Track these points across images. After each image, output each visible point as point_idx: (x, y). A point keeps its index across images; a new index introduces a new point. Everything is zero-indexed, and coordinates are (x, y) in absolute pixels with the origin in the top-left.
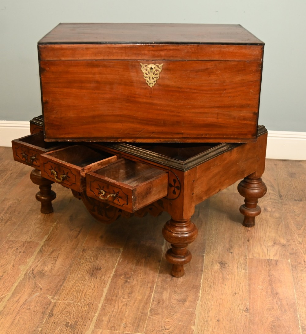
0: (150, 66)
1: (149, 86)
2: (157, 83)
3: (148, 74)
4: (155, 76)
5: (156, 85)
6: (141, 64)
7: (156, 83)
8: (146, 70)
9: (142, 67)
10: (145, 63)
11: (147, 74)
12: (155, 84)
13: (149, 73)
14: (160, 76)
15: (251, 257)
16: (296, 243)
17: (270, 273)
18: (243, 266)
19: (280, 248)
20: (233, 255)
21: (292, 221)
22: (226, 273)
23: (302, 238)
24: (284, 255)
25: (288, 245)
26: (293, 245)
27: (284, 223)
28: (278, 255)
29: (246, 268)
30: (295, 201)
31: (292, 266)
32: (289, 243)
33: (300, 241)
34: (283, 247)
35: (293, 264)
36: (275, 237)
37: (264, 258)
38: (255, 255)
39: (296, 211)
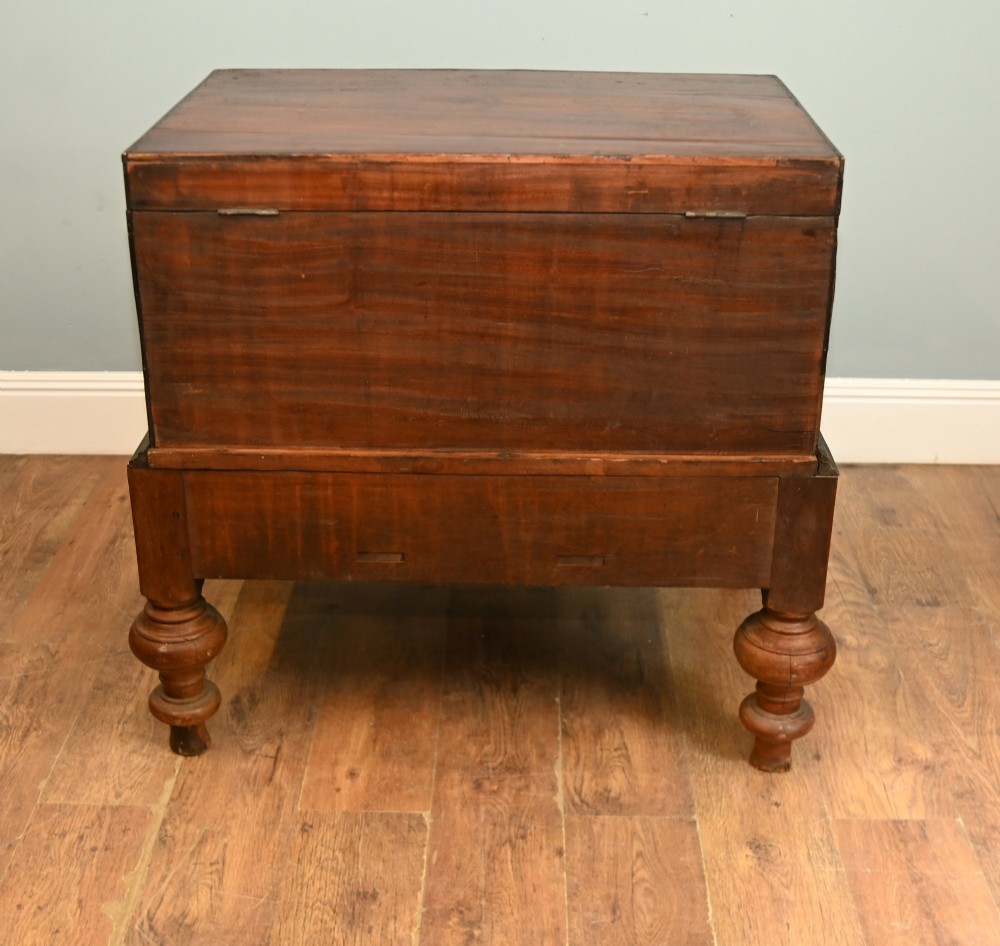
15: (840, 815)
16: (964, 754)
17: (915, 870)
18: (824, 850)
19: (921, 778)
20: (785, 813)
21: (929, 678)
22: (779, 879)
23: (976, 738)
24: (938, 800)
25: (942, 766)
26: (957, 765)
27: (907, 686)
28: (921, 803)
29: (835, 856)
30: (918, 607)
31: (973, 838)
32: (942, 758)
33: (974, 746)
34: (929, 771)
35: (973, 831)
36: (896, 739)
37: (882, 817)
38: (852, 808)
39: (933, 641)
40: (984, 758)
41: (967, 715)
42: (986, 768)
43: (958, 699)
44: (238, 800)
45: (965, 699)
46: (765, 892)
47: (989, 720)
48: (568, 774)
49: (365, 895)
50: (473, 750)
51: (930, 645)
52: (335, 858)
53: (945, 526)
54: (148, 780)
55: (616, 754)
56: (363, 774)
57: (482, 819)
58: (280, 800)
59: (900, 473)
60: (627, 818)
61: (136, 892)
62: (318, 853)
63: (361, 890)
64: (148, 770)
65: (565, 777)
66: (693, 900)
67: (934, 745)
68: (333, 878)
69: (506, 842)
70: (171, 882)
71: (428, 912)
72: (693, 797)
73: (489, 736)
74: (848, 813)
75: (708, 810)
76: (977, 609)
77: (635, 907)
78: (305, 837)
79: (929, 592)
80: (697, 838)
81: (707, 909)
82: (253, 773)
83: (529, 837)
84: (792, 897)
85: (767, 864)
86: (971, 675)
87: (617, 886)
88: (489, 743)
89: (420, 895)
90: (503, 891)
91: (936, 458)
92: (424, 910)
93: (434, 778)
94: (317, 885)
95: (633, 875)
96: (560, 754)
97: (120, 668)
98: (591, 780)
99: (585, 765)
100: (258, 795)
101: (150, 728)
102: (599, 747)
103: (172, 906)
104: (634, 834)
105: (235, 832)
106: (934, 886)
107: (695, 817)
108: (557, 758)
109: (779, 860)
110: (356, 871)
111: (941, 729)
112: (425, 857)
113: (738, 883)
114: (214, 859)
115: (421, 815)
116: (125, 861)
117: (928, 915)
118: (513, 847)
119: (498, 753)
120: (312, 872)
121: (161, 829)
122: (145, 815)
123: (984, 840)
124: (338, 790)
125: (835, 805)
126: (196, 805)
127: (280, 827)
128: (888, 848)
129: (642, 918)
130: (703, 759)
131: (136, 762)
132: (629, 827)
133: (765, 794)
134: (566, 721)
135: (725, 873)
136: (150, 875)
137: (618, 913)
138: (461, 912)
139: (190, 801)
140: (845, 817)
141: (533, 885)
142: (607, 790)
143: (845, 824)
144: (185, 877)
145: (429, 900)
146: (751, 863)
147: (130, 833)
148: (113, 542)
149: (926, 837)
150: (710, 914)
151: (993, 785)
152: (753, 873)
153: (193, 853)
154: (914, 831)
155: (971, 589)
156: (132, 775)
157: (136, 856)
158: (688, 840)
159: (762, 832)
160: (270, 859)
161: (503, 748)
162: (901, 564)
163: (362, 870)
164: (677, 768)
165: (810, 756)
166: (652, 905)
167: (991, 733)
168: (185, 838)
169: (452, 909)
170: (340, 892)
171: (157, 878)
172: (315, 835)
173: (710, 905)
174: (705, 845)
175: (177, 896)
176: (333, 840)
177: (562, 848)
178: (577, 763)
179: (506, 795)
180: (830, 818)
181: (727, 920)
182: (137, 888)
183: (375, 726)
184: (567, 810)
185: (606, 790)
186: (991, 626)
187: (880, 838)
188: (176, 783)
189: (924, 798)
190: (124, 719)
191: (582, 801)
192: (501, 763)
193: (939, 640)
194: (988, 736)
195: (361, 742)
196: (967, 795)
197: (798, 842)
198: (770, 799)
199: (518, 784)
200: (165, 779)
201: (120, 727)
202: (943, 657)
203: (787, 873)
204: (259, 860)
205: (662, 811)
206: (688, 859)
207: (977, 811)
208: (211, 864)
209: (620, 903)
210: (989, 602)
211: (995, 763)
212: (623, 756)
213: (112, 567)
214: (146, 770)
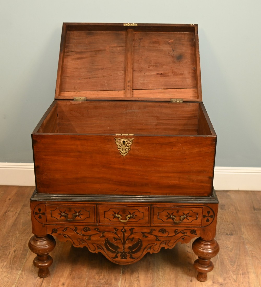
0: (123, 140)
1: (122, 156)
3: (121, 146)
4: (127, 148)
5: (128, 155)
6: (116, 138)
7: (128, 153)
8: (120, 143)
9: (116, 141)
10: (119, 138)
11: (120, 146)
12: (127, 154)
13: (122, 145)
14: (131, 148)
16: (232, 281)
21: (226, 257)
23: (236, 276)
25: (225, 284)
26: (229, 284)
27: (219, 260)
30: (227, 236)
32: (226, 282)
33: (235, 278)
34: (221, 286)
36: (214, 276)
40: (237, 282)
41: (234, 269)
42: (237, 285)
43: (233, 264)
45: (235, 264)
47: (240, 270)
48: (122, 285)
50: (97, 277)
51: (228, 247)
53: (238, 210)
54: (8, 285)
55: (136, 279)
56: (66, 284)
59: (228, 193)
67: (224, 278)
73: (102, 273)
76: (243, 236)
79: (230, 231)
82: (37, 284)
86: (238, 257)
88: (101, 275)
91: (239, 189)
93: (85, 286)
96: (121, 279)
97: (3, 252)
99: (127, 283)
101: (10, 270)
102: (131, 277)
108: (120, 280)
111: (227, 273)
130: (159, 281)
131: (5, 280)
134: (123, 269)
148: (6, 213)
155: (242, 230)
156: (4, 284)
161: (105, 277)
162: (224, 222)
164: (152, 284)
165: (189, 280)
178: (125, 282)
183: (71, 270)
186: (246, 242)
188: (15, 286)
190: (3, 267)
192: (104, 282)
193: (231, 246)
194: (239, 275)
195: (67, 275)
200: (12, 285)
201: (2, 269)
202: (231, 251)
210: (247, 234)
211: (240, 284)
212: (138, 280)
213: (4, 221)
214: (8, 282)
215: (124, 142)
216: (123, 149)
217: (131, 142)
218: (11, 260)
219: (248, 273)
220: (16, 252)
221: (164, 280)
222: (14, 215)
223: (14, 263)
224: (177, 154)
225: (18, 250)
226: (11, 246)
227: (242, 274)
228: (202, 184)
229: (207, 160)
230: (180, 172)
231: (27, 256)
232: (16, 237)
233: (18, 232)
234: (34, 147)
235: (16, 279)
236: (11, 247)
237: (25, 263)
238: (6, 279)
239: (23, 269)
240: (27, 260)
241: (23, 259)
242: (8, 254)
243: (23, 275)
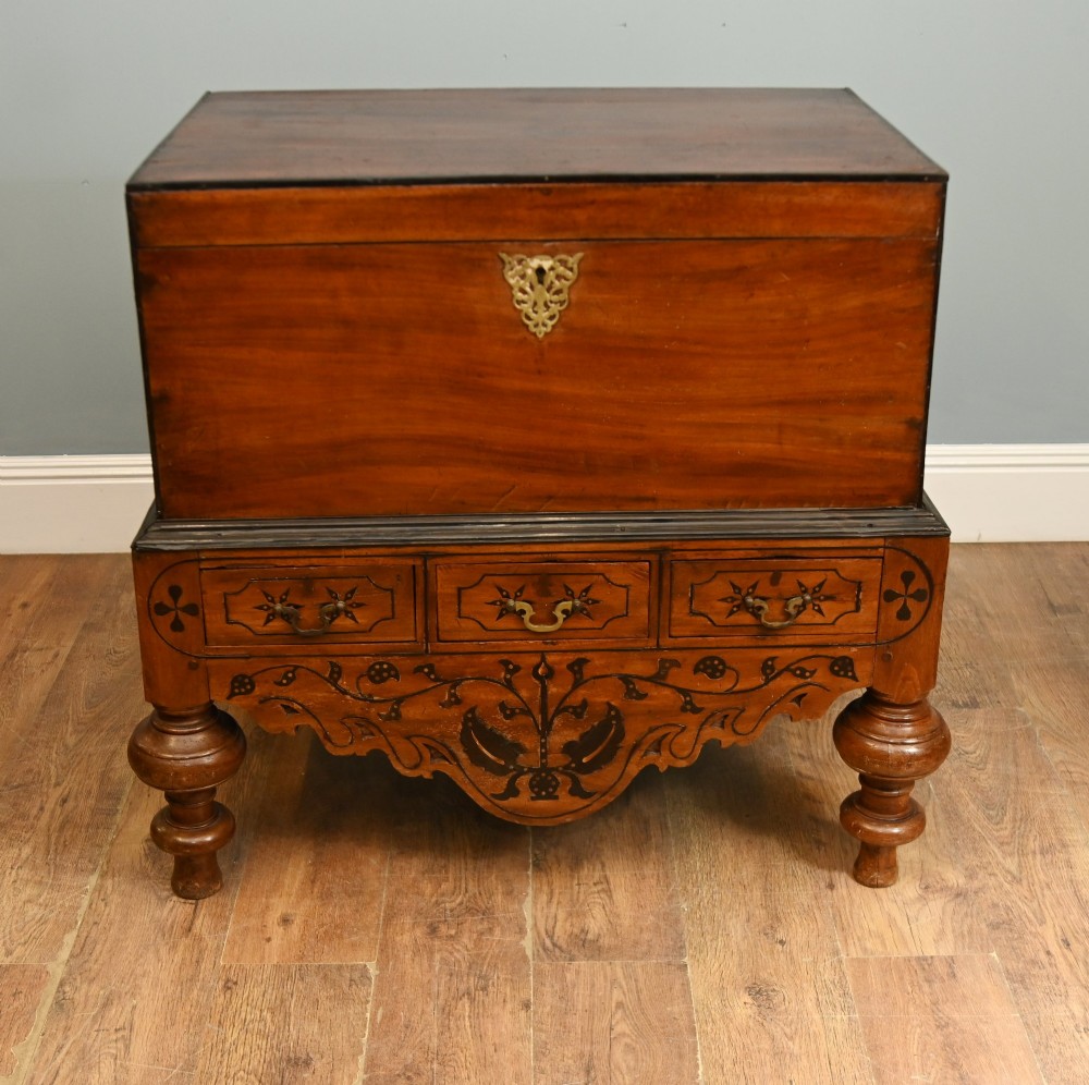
0: (535, 263)
1: (534, 334)
2: (563, 322)
3: (528, 289)
4: (555, 298)
5: (557, 330)
6: (504, 256)
7: (559, 320)
8: (523, 277)
9: (508, 267)
10: (518, 253)
11: (524, 292)
12: (553, 326)
13: (532, 287)
14: (573, 297)
15: (855, 952)
16: (1001, 879)
17: (941, 1015)
18: (836, 994)
19: (950, 907)
20: (791, 952)
21: (963, 791)
22: (782, 1029)
23: (1016, 859)
24: (970, 932)
26: (993, 890)
27: (937, 800)
28: (950, 936)
29: (849, 1000)
30: (954, 709)
31: (1009, 975)
32: (976, 884)
33: (1013, 868)
34: (961, 899)
35: (1009, 967)
36: (922, 863)
37: (906, 954)
38: (869, 945)
39: (970, 748)
40: (1025, 882)
41: (1006, 833)
42: (1027, 894)
43: (998, 814)
44: (151, 955)
45: (1004, 815)
46: (766, 1044)
47: (1032, 839)
48: (539, 914)
49: (297, 1060)
50: (428, 888)
51: (966, 752)
52: (262, 1019)
54: (45, 934)
55: (594, 889)
56: (298, 921)
57: (437, 969)
58: (201, 952)
60: (605, 963)
61: (27, 1065)
62: (243, 1015)
63: (292, 1055)
64: (46, 922)
65: (535, 918)
66: (681, 1056)
67: (966, 869)
68: (259, 1042)
69: (464, 995)
70: (68, 1053)
71: (370, 1079)
72: (685, 936)
73: (447, 872)
74: (865, 950)
75: (701, 952)
76: (1020, 709)
77: (613, 1067)
78: (228, 996)
79: (967, 691)
80: (688, 985)
81: (697, 1066)
82: (170, 920)
83: (490, 988)
84: (796, 1050)
85: (768, 1011)
86: (1012, 786)
87: (592, 1043)
88: (447, 881)
89: (362, 1060)
90: (459, 1052)
91: (980, 536)
92: (365, 1076)
93: (381, 922)
94: (241, 1051)
95: (611, 1029)
96: (530, 891)
97: (15, 805)
98: (566, 920)
99: (559, 903)
100: (174, 947)
101: (49, 873)
102: (575, 882)
103: (69, 1080)
104: (614, 982)
105: (145, 992)
106: (962, 1031)
107: (686, 960)
108: (527, 895)
109: (783, 1008)
110: (286, 1034)
111: (975, 850)
112: (368, 1015)
113: (734, 1034)
114: (121, 1024)
115: (365, 966)
116: (15, 1029)
117: (954, 1065)
118: (472, 1000)
119: (458, 891)
120: (235, 1035)
121: (58, 991)
122: (40, 975)
123: (1022, 976)
124: (269, 940)
125: (850, 941)
126: (100, 962)
127: (199, 984)
128: (910, 990)
129: (621, 1080)
130: (697, 893)
131: (31, 913)
132: (609, 973)
133: (769, 931)
134: (538, 852)
135: (720, 1024)
136: (44, 1045)
137: (593, 1074)
138: (409, 1078)
139: (94, 956)
140: (861, 955)
141: (494, 1044)
142: (584, 931)
143: (861, 964)
144: (85, 1045)
145: (371, 1065)
146: (750, 1012)
147: (22, 996)
148: (12, 656)
149: (954, 976)
150: (700, 1072)
151: (1034, 914)
152: (751, 1024)
153: (95, 1019)
154: (942, 969)
155: (1016, 687)
156: (26, 928)
157: (28, 1023)
158: (677, 987)
159: (764, 975)
160: (186, 1023)
161: (463, 886)
163: (294, 1033)
164: (666, 904)
165: (822, 885)
166: (632, 1063)
167: (1034, 853)
168: (86, 1000)
169: (399, 1075)
170: (268, 1059)
171: (52, 1048)
172: (240, 993)
173: (700, 1062)
174: (697, 992)
175: (76, 1069)
176: (261, 998)
177: (529, 1001)
178: (550, 901)
179: (465, 940)
180: (843, 955)
181: (720, 1078)
182: (28, 1060)
183: (313, 864)
184: (536, 955)
185: (582, 931)
186: (1037, 730)
187: (901, 978)
188: (78, 936)
189: (954, 931)
190: (19, 864)
191: (554, 945)
192: (461, 904)
193: (977, 747)
194: (1030, 857)
195: (297, 884)
196: (1004, 926)
197: (805, 985)
198: (773, 936)
199: (480, 927)
200: (65, 932)
201: (14, 873)
202: (980, 766)
203: (792, 1022)
204: (173, 1025)
205: (646, 954)
206: (676, 1009)
207: (1015, 943)
208: (116, 1030)
209: (596, 1062)
210: (1036, 701)
211: (1037, 887)
212: (603, 890)
213: (10, 686)
214: (43, 921)
215: (540, 271)
216: (535, 304)
217: (571, 269)
218: (49, 837)
219: (1064, 846)
220: (70, 804)
221: (716, 888)
222: (49, 663)
223: (66, 846)
224: (773, 321)
225: (76, 797)
226: (45, 783)
227: (1042, 853)
228: (879, 454)
229: (900, 344)
230: (783, 403)
231: (118, 818)
232: (66, 746)
233: (70, 729)
234: (144, 305)
235: (78, 908)
236: (48, 786)
237: (112, 844)
238: (33, 911)
239: (105, 868)
240: (119, 832)
241: (100, 831)
242: (34, 811)
243: (108, 892)
